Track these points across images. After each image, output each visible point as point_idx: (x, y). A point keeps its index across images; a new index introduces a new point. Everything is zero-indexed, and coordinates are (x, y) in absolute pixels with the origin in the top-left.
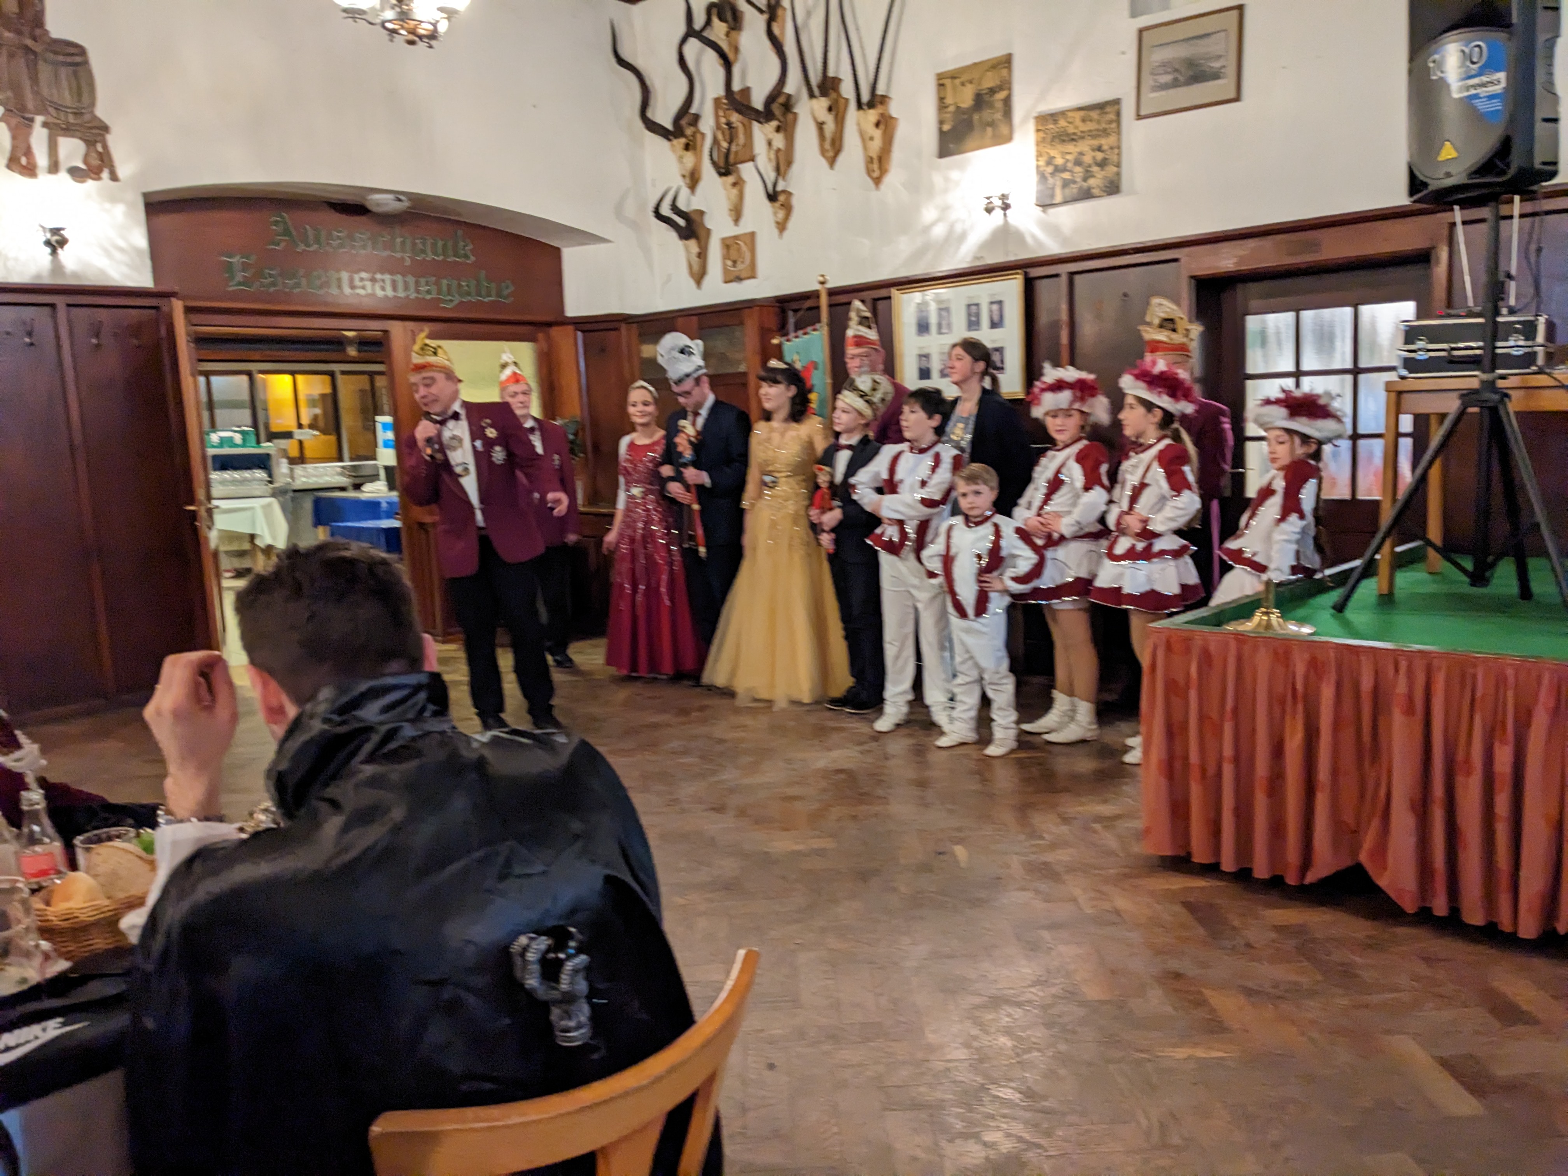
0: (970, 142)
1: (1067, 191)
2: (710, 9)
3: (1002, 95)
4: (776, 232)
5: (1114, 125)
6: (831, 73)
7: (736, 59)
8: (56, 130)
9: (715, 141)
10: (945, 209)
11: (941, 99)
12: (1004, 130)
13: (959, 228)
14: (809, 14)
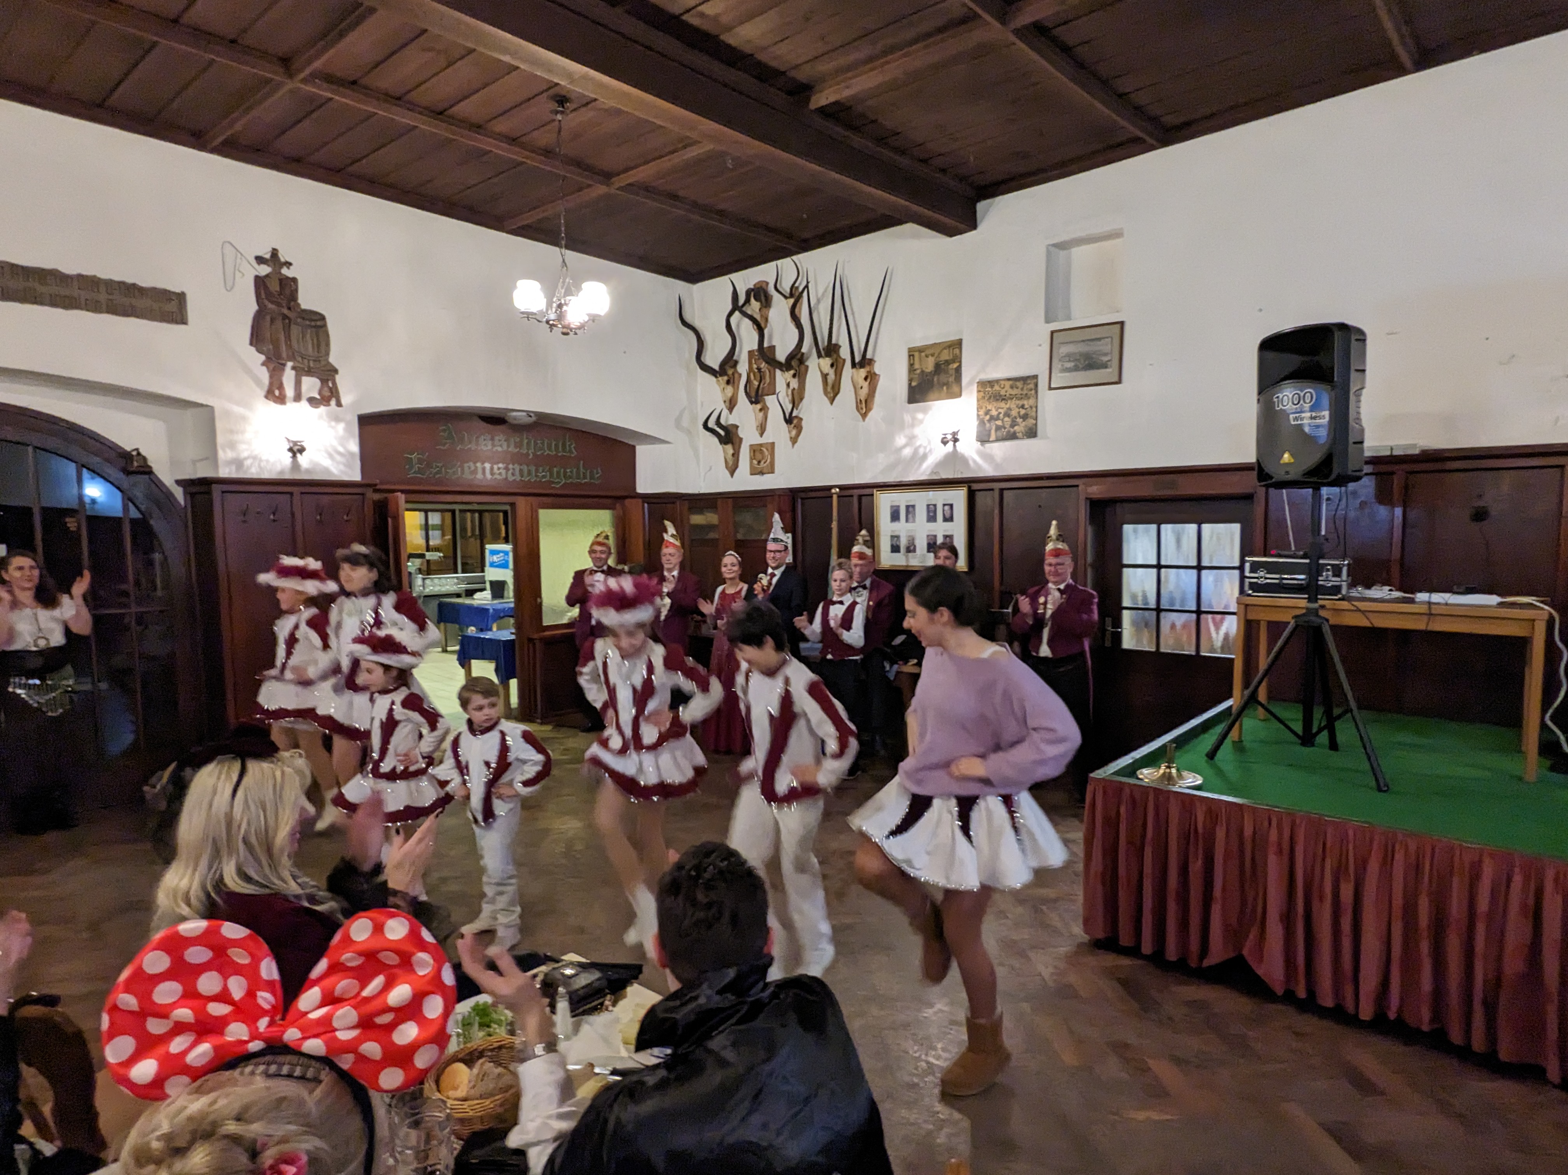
0: (931, 395)
1: (999, 434)
2: (748, 293)
3: (955, 365)
4: (790, 443)
5: (1033, 392)
6: (834, 341)
7: (766, 326)
8: (300, 372)
9: (748, 381)
10: (912, 438)
11: (911, 365)
12: (955, 389)
13: (921, 451)
14: (819, 301)
